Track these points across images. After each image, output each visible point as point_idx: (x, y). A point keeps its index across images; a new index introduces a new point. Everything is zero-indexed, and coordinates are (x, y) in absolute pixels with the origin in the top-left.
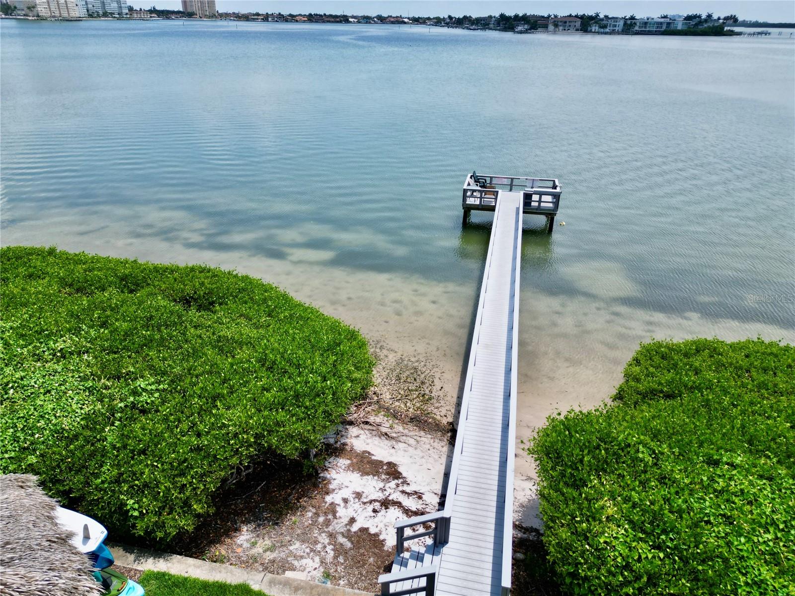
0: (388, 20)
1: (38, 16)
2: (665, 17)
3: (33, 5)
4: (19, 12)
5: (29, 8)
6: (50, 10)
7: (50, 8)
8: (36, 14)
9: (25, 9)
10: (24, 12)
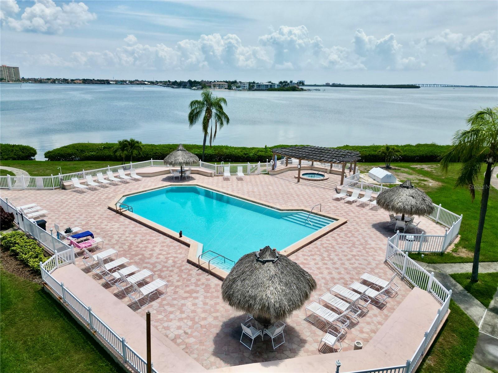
0: (135, 83)
2: (270, 82)
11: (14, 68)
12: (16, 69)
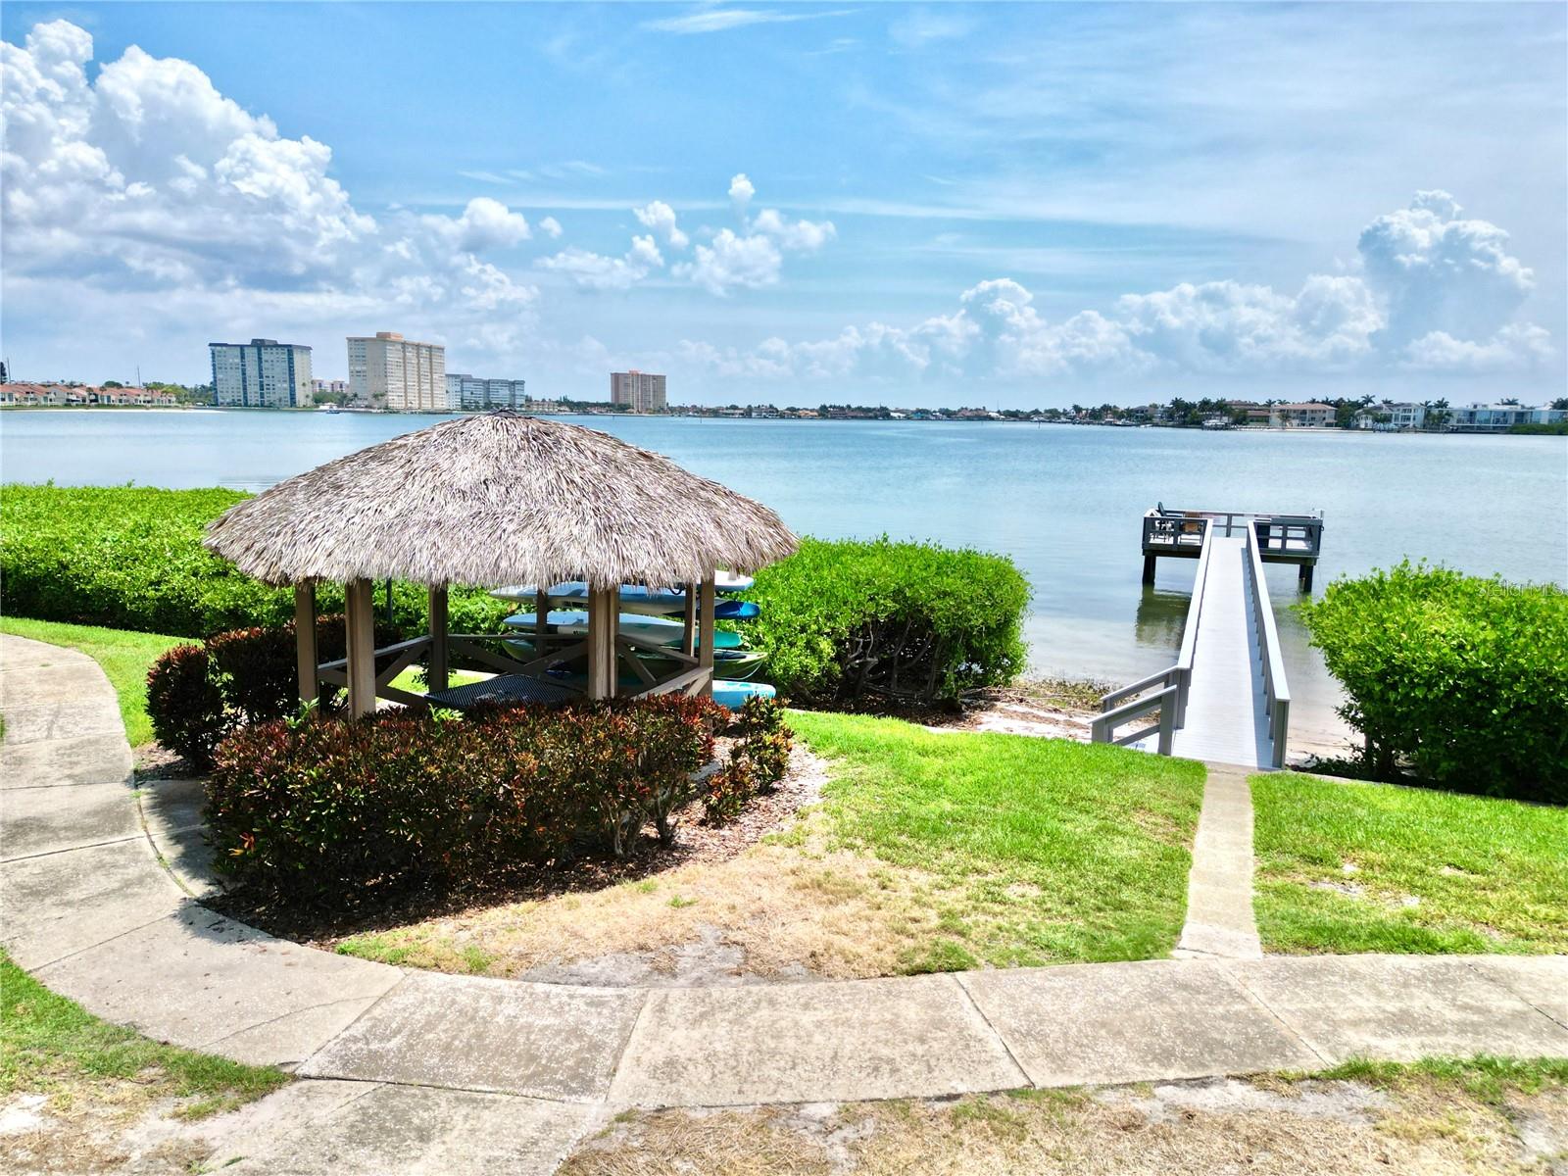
0: (960, 415)
1: (387, 408)
2: (1510, 403)
3: (382, 392)
4: (359, 402)
5: (375, 396)
6: (406, 400)
7: (406, 396)
8: (383, 405)
9: (370, 398)
10: (366, 403)
11: (654, 377)
12: (659, 381)
